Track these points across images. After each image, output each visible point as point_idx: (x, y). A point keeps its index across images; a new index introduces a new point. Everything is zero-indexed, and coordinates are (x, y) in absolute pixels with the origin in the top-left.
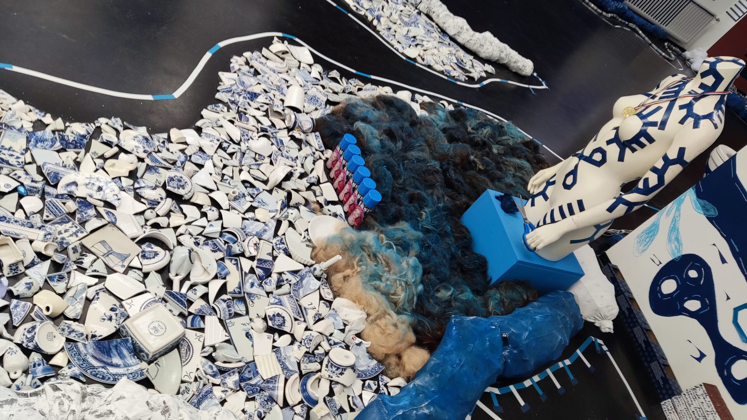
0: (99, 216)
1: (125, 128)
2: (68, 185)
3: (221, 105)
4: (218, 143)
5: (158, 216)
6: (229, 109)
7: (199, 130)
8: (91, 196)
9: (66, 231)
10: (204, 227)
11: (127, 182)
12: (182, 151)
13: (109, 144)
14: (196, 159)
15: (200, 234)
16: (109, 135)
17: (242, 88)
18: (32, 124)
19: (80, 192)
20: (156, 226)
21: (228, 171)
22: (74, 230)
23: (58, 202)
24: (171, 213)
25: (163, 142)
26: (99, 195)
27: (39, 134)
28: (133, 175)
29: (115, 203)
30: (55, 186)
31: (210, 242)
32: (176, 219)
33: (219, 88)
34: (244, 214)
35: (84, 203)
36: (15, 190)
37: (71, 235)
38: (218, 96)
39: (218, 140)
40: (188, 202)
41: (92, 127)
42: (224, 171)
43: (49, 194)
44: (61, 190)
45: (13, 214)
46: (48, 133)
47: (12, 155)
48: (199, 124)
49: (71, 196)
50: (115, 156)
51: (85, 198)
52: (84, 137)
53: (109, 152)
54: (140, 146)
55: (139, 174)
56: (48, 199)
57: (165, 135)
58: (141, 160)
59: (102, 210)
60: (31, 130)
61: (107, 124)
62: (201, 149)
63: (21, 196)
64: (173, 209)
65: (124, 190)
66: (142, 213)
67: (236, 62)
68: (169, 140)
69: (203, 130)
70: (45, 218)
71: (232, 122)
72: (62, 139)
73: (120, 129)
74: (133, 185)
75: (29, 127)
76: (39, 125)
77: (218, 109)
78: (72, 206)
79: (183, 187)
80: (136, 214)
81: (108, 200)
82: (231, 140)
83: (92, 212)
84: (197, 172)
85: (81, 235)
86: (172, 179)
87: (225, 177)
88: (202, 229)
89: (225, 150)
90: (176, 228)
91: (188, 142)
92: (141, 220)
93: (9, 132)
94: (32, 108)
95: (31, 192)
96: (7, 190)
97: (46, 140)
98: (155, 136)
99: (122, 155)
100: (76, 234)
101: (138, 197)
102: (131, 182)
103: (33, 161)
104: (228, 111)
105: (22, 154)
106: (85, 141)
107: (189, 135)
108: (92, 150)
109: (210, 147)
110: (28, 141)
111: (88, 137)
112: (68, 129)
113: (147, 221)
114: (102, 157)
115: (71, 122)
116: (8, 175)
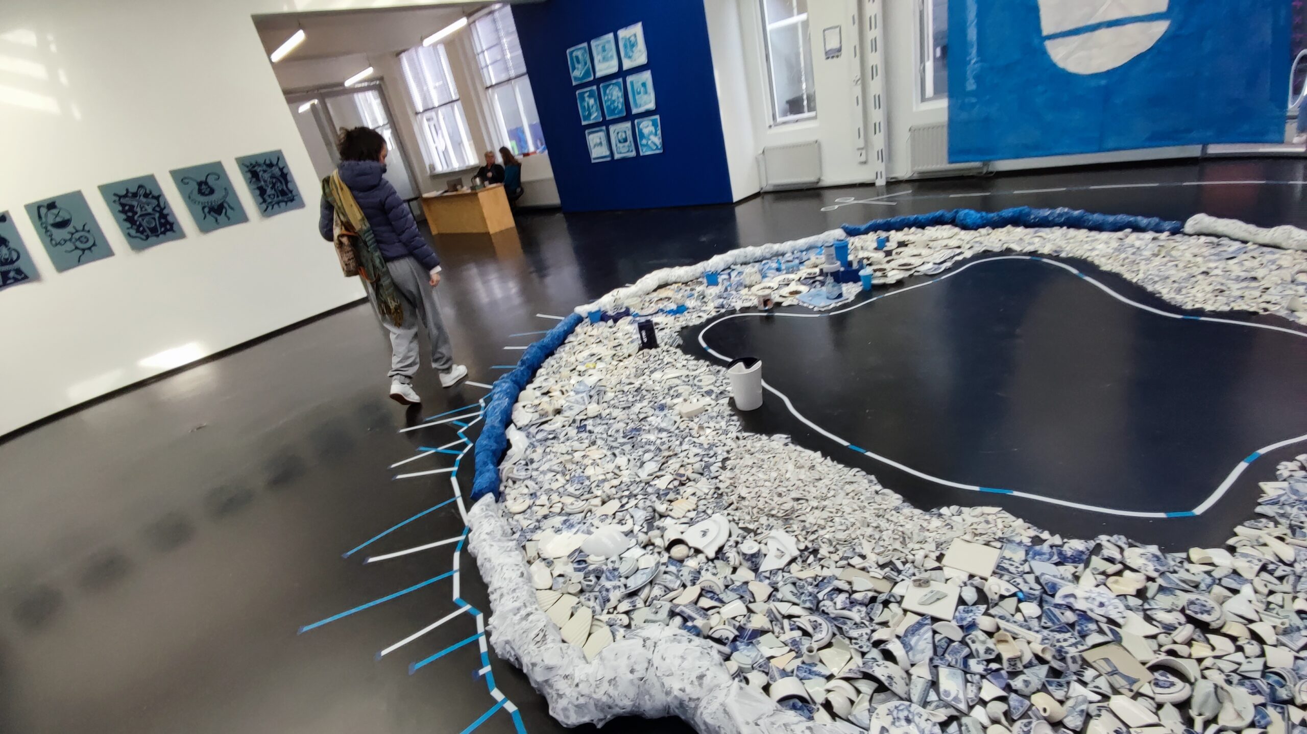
0: (1101, 631)
1: (1131, 546)
2: (1067, 596)
3: (1264, 520)
4: (1260, 564)
5: (1175, 642)
6: (1277, 523)
7: (1232, 550)
8: (1092, 610)
9: (1065, 640)
10: (1239, 664)
11: (1135, 602)
12: (1208, 573)
13: (1111, 560)
14: (1227, 582)
15: (1235, 671)
16: (1110, 550)
17: (1295, 497)
18: (1030, 540)
19: (1080, 605)
20: (1172, 653)
21: (1276, 599)
22: (1073, 641)
23: (1057, 612)
24: (1193, 642)
25: (1181, 562)
26: (1102, 611)
27: (1037, 548)
28: (1141, 593)
29: (1120, 621)
30: (1053, 596)
31: (1247, 682)
32: (1200, 650)
33: (1260, 501)
34: (1298, 652)
35: (1084, 616)
36: (1014, 595)
37: (1070, 646)
38: (1259, 509)
39: (1260, 560)
40: (1217, 631)
41: (1092, 544)
42: (1271, 599)
43: (1046, 602)
44: (1058, 600)
45: (1013, 615)
46: (1045, 547)
47: (1012, 565)
48: (1231, 542)
49: (1070, 607)
50: (1119, 573)
51: (1085, 612)
52: (1082, 552)
53: (1111, 568)
54: (1150, 564)
55: (1150, 594)
56: (1046, 607)
57: (1184, 555)
58: (1150, 579)
59: (1105, 627)
60: (1030, 544)
61: (1109, 541)
62: (1235, 572)
63: (1020, 601)
64: (1195, 637)
65: (1131, 610)
66: (1154, 637)
67: (1285, 468)
68: (1189, 560)
69: (1238, 550)
70: (1043, 624)
71: (1281, 539)
72: (1060, 554)
73: (1124, 546)
74: (1142, 605)
75: (1027, 541)
76: (1037, 540)
77: (1260, 525)
78: (1070, 617)
79: (1209, 612)
80: (1147, 637)
81: (1111, 617)
82: (1281, 561)
83: (1093, 626)
84: (1230, 597)
85: (1081, 648)
86: (1192, 603)
87: (1272, 606)
88: (1236, 666)
89: (1271, 573)
90: (1200, 660)
91: (1216, 562)
92: (1154, 644)
93: (1009, 545)
94: (1030, 525)
95: (1028, 598)
96: (1007, 594)
97: (1044, 554)
98: (1170, 556)
99: (1127, 573)
100: (1075, 645)
101: (1149, 619)
102: (1140, 602)
103: (1031, 572)
104: (1276, 527)
105: (1021, 564)
106: (1085, 557)
107: (1219, 556)
108: (1093, 565)
109: (1248, 569)
110: (1027, 553)
111: (1087, 552)
112: (1066, 545)
113: (1160, 646)
114: (1103, 573)
115: (1070, 538)
116: (1008, 581)
